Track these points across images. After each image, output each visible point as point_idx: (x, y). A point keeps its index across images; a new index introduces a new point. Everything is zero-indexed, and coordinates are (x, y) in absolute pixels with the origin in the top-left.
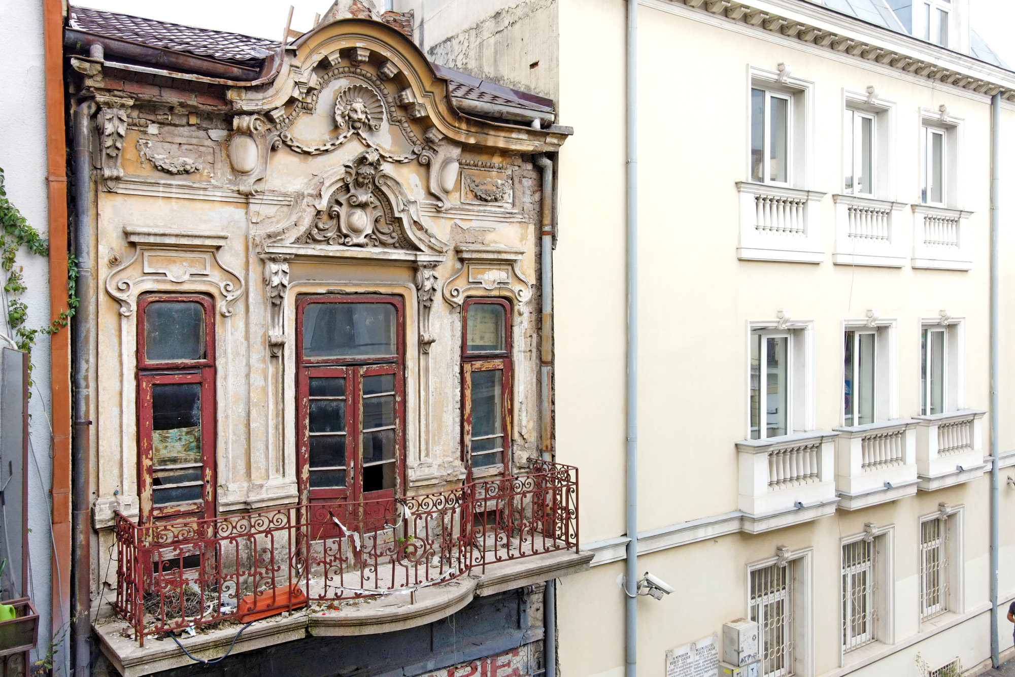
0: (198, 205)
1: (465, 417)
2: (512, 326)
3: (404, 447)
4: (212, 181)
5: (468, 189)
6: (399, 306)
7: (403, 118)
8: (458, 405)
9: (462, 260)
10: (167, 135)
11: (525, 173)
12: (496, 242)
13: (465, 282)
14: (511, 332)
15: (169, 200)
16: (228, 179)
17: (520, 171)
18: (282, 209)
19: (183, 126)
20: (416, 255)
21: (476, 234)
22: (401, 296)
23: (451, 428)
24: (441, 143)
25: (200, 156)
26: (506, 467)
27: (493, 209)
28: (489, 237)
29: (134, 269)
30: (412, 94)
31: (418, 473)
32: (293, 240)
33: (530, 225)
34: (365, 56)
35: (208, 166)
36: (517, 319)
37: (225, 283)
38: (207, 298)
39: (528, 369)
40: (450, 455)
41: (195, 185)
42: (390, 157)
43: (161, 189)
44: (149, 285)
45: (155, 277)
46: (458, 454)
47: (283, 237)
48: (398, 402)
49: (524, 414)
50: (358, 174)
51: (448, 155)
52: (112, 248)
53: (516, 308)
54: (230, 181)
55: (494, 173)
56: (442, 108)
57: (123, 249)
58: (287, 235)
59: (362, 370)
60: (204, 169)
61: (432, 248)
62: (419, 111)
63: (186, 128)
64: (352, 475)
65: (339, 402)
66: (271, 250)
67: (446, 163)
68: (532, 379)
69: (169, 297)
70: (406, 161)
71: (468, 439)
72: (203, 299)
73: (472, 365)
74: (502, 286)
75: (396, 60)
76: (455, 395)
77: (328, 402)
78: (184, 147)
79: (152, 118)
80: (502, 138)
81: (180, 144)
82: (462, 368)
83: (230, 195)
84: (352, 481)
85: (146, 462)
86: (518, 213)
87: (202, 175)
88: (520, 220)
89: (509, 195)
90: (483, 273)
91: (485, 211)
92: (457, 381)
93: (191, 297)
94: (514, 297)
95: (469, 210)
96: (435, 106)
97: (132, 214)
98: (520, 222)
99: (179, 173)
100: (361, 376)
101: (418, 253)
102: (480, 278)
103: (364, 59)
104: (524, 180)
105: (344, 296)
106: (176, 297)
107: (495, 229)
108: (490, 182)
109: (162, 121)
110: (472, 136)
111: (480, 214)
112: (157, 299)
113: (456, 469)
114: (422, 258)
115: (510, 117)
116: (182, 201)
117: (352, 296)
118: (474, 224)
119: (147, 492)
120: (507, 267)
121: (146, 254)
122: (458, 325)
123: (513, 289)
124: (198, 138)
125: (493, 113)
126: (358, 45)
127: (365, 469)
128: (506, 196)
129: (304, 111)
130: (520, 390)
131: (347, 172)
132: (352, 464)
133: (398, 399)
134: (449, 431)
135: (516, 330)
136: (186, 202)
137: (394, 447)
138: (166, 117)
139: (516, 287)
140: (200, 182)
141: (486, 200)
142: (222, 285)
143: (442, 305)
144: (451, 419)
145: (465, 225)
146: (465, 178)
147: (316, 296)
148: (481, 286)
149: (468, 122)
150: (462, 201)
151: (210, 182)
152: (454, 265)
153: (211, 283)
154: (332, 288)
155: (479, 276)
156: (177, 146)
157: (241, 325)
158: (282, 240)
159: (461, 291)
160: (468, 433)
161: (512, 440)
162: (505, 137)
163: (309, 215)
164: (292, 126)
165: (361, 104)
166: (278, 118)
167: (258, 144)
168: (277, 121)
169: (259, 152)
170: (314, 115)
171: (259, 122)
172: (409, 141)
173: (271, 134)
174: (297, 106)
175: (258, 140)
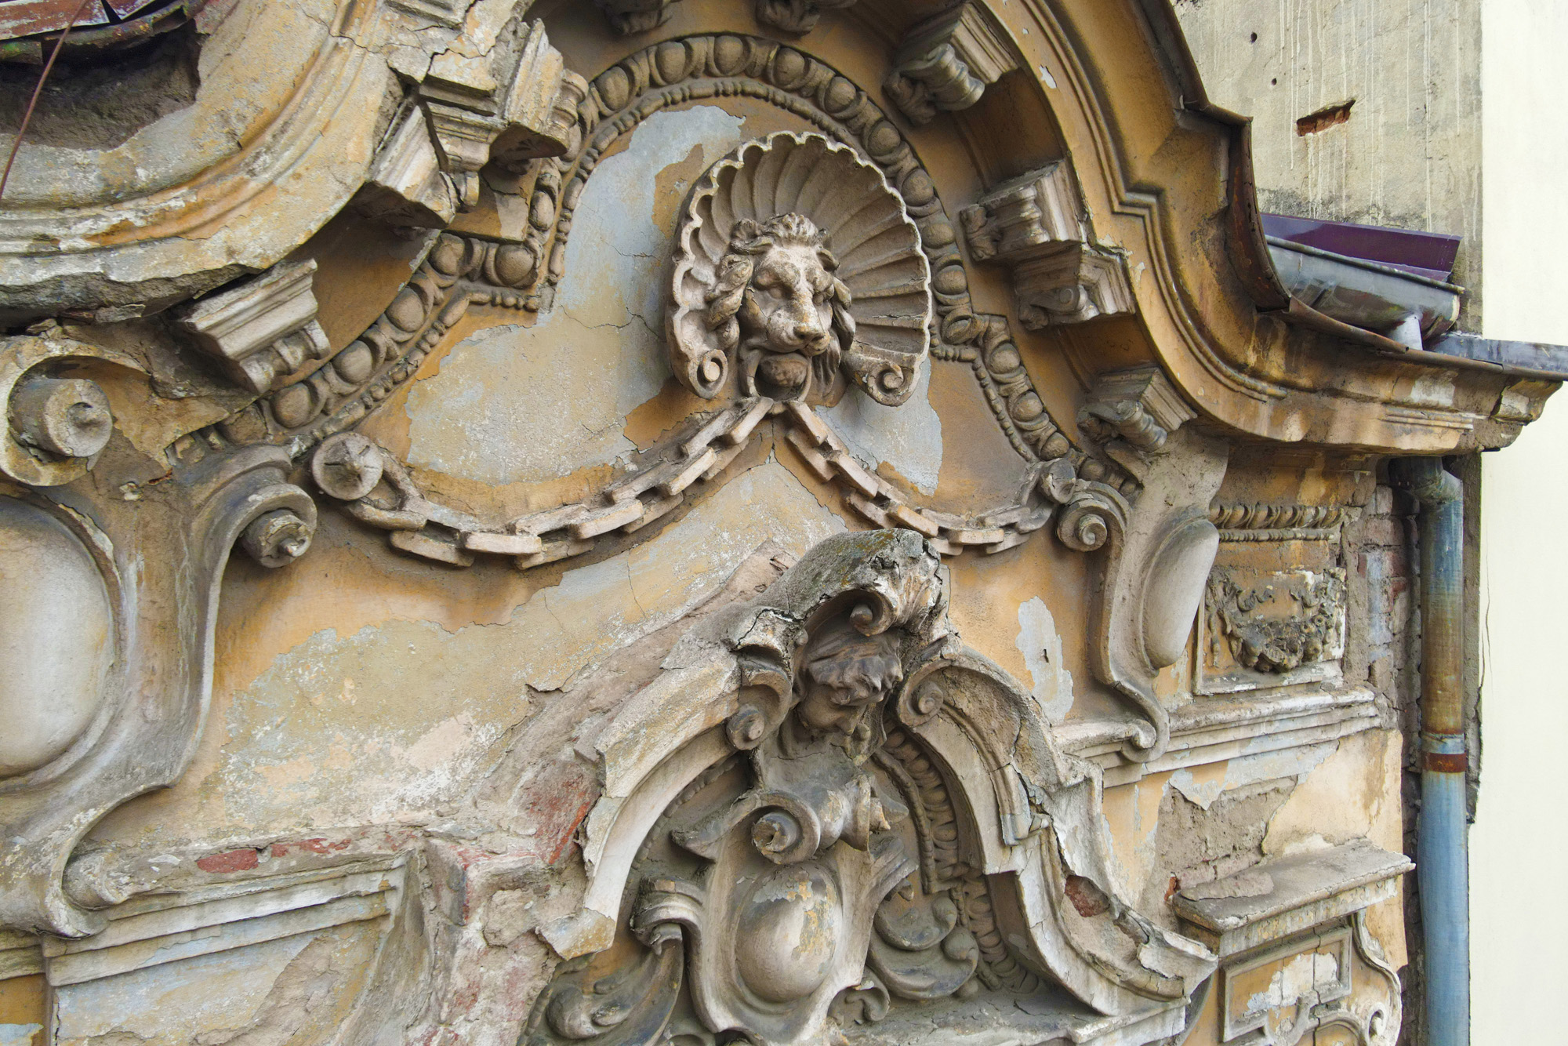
7: (995, 326)
11: (1374, 531)
12: (1301, 835)
17: (1363, 524)
21: (1239, 816)
24: (1170, 448)
30: (1069, 194)
33: (1391, 740)
42: (941, 532)
51: (1186, 504)
55: (1299, 547)
61: (1139, 990)
62: (1095, 289)
67: (1175, 535)
70: (1008, 541)
80: (1377, 409)
88: (1364, 726)
89: (1339, 625)
90: (1267, 988)
91: (1271, 716)
95: (1219, 725)
98: (1365, 733)
101: (1080, 1028)
104: (1371, 557)
107: (1298, 778)
108: (1283, 586)
110: (1295, 407)
111: (1255, 731)
118: (1235, 778)
120: (1338, 936)
128: (1330, 639)
129: (484, 293)
141: (1277, 668)
145: (1205, 791)
150: (1200, 689)
162: (1386, 402)
163: (501, 1008)
164: (398, 393)
165: (813, 251)
166: (265, 349)
167: (105, 543)
168: (259, 374)
169: (133, 602)
170: (543, 317)
171: (79, 388)
172: (1017, 438)
173: (235, 466)
174: (432, 260)
175: (112, 517)
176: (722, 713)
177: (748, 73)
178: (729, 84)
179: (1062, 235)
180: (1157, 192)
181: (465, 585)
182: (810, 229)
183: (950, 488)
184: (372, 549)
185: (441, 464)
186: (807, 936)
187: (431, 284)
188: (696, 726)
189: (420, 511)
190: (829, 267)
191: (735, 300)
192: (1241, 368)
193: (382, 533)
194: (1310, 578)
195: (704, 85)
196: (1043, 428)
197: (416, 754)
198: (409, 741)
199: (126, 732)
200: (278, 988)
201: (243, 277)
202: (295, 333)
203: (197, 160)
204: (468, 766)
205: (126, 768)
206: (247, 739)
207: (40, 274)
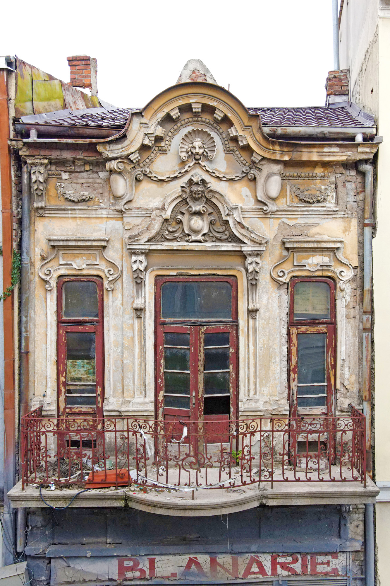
0: (93, 221)
1: (291, 368)
2: (335, 300)
3: (237, 385)
4: (101, 204)
5: (293, 195)
6: (233, 284)
7: (234, 148)
8: (286, 358)
9: (287, 249)
10: (74, 179)
11: (349, 179)
12: (320, 234)
13: (291, 266)
14: (335, 304)
15: (75, 219)
16: (111, 203)
17: (343, 177)
18: (145, 220)
19: (83, 172)
20: (241, 247)
21: (302, 229)
22: (235, 276)
23: (278, 375)
24: (261, 163)
25: (95, 190)
26: (329, 409)
27: (316, 209)
28: (313, 231)
29: (54, 262)
30: (235, 129)
31: (246, 406)
32: (146, 240)
33: (353, 220)
34: (198, 108)
35: (100, 196)
36: (339, 294)
37: (108, 269)
38: (98, 279)
39: (351, 334)
40: (278, 395)
41: (89, 208)
42: (224, 177)
43: (70, 212)
44: (63, 272)
45: (66, 267)
46: (286, 394)
47: (139, 238)
48: (232, 353)
49: (347, 369)
50: (191, 192)
51: (270, 171)
52: (43, 250)
53: (338, 285)
54: (112, 204)
55: (318, 181)
56: (259, 137)
57: (49, 250)
58: (142, 237)
59: (203, 329)
60: (96, 197)
61: (254, 241)
62: (242, 141)
63: (85, 173)
64: (194, 401)
65: (186, 350)
66: (131, 247)
67: (269, 176)
68: (355, 342)
69: (75, 279)
70: (237, 178)
71: (294, 385)
72: (96, 279)
73: (297, 329)
74: (324, 268)
75: (221, 107)
76: (282, 351)
77: (178, 350)
78: (85, 185)
79: (64, 169)
80: (315, 153)
81: (82, 183)
82: (289, 331)
83: (112, 212)
84: (194, 406)
85: (62, 379)
86: (341, 211)
87: (94, 201)
88: (342, 216)
89: (332, 196)
90: (307, 259)
91: (308, 211)
92: (284, 340)
93: (89, 278)
94: (336, 277)
95: (294, 211)
96: (253, 136)
97: (54, 229)
98: (343, 218)
99: (79, 201)
100: (202, 333)
101: (242, 245)
102: (304, 262)
103: (197, 110)
104: (347, 184)
105: (191, 277)
106: (80, 279)
107: (319, 224)
108: (314, 188)
109: (69, 170)
110: (286, 154)
111: (304, 213)
112: (69, 279)
113: (281, 406)
114: (245, 249)
115: (333, 136)
116: (83, 219)
117: (196, 277)
118: (299, 221)
119: (62, 398)
120: (328, 253)
121: (61, 252)
122: (285, 298)
123: (335, 270)
124: (93, 178)
125: (316, 134)
126: (192, 101)
127: (205, 398)
128: (329, 199)
129: (161, 152)
130: (342, 351)
131: (182, 191)
132: (194, 394)
133: (232, 351)
134: (277, 378)
135: (338, 302)
136: (86, 220)
137: (229, 385)
138: (71, 167)
139: (338, 269)
140: (93, 206)
141: (309, 203)
142: (106, 271)
143: (271, 283)
144: (278, 368)
145: (291, 223)
146: (290, 187)
147: (169, 277)
148: (305, 268)
149: (281, 144)
150: (288, 204)
151: (100, 205)
152: (281, 253)
153: (100, 270)
154: (180, 272)
155: (304, 261)
156: (80, 185)
157: (120, 296)
158: (138, 240)
159: (286, 272)
160: (294, 380)
161: (336, 389)
162: (317, 152)
163: (158, 222)
164: (152, 164)
165: (200, 142)
166: (135, 159)
167: (125, 178)
168: (134, 161)
169: (128, 183)
170: (168, 154)
171: (121, 163)
172: (241, 164)
173: (135, 171)
174: (155, 149)
175: (126, 175)
176: (180, 194)
177: (194, 121)
178: (192, 123)
179: (235, 135)
180: (251, 126)
181: (159, 183)
182: (199, 139)
183: (228, 171)
184: (149, 179)
185: (157, 171)
186: (195, 222)
187: (155, 152)
188: (177, 195)
189: (153, 175)
190: (203, 144)
191: (189, 149)
192: (270, 149)
193: (150, 177)
194: (323, 187)
195: (188, 124)
196: (244, 162)
197: (154, 201)
198: (154, 199)
199: (128, 195)
200: (142, 222)
201: (132, 153)
202: (137, 158)
203: (128, 144)
204: (160, 202)
205: (128, 198)
206: (138, 197)
207: (118, 155)
